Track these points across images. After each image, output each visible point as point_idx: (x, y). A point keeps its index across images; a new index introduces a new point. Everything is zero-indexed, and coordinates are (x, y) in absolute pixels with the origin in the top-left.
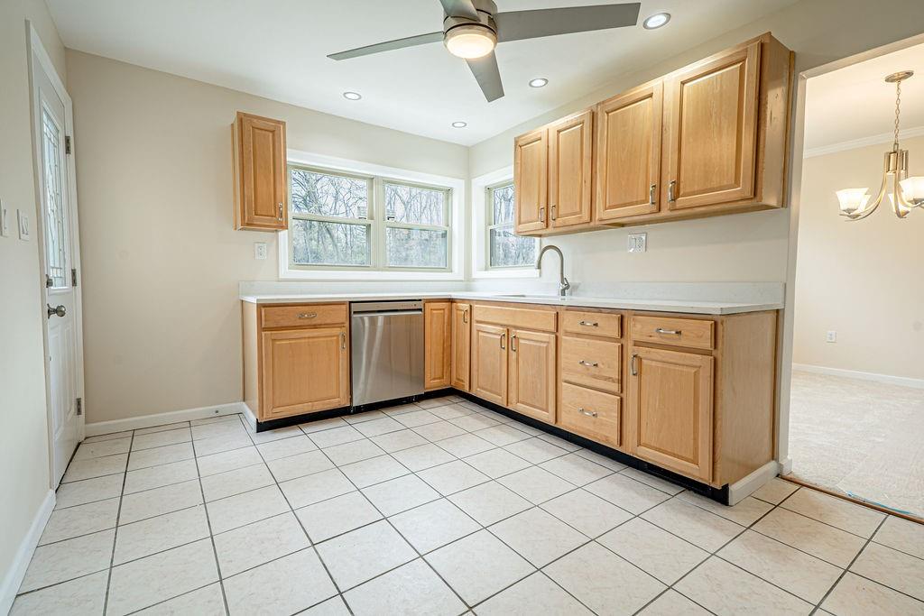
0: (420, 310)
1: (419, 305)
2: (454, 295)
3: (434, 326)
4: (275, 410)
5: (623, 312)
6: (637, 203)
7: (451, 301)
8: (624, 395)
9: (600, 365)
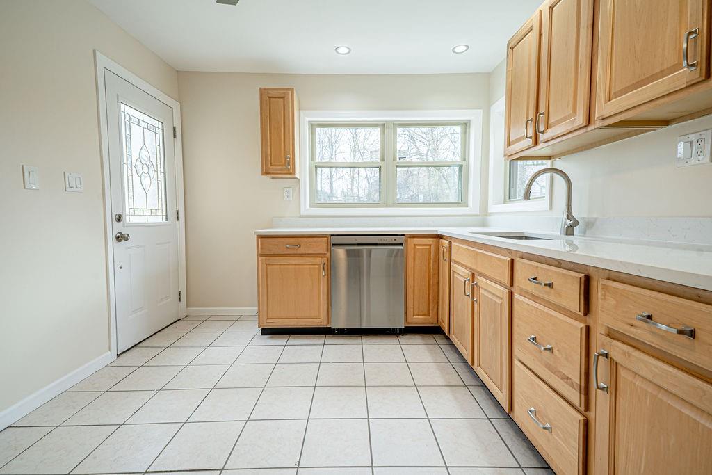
0: (402, 245)
1: (400, 240)
2: (441, 230)
3: (417, 261)
4: (270, 321)
5: (592, 273)
6: (662, 74)
7: (439, 237)
8: (591, 415)
9: (555, 351)
